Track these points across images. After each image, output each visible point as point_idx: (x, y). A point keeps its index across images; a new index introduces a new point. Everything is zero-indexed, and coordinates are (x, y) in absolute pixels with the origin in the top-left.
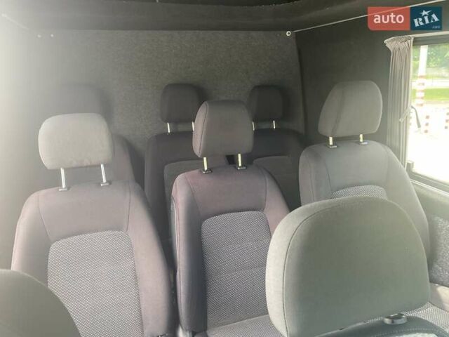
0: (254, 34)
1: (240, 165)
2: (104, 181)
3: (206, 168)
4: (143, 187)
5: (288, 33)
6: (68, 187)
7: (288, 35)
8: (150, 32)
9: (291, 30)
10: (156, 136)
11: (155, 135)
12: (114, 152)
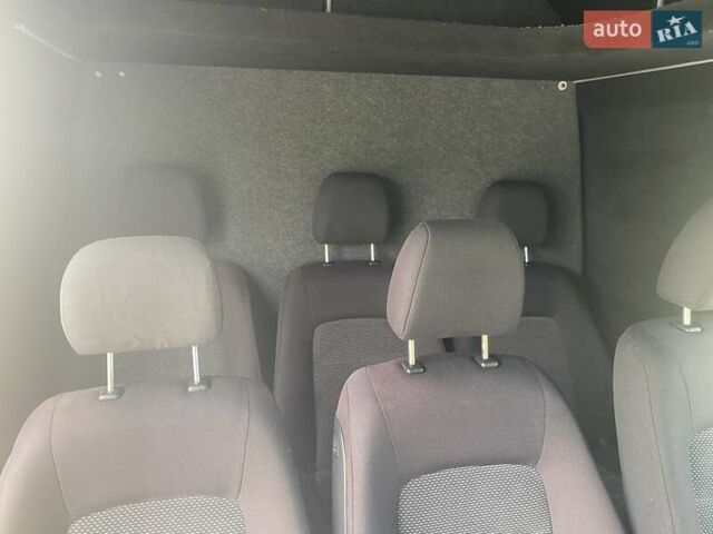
0: (496, 83)
1: (485, 356)
2: (197, 379)
3: (412, 361)
4: (271, 387)
5: (562, 86)
6: (119, 392)
7: (561, 88)
8: (304, 74)
9: (568, 78)
10: (302, 268)
11: (299, 264)
12: (221, 312)
